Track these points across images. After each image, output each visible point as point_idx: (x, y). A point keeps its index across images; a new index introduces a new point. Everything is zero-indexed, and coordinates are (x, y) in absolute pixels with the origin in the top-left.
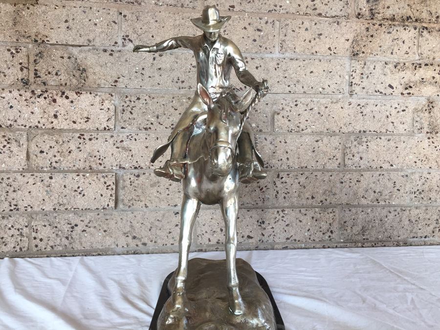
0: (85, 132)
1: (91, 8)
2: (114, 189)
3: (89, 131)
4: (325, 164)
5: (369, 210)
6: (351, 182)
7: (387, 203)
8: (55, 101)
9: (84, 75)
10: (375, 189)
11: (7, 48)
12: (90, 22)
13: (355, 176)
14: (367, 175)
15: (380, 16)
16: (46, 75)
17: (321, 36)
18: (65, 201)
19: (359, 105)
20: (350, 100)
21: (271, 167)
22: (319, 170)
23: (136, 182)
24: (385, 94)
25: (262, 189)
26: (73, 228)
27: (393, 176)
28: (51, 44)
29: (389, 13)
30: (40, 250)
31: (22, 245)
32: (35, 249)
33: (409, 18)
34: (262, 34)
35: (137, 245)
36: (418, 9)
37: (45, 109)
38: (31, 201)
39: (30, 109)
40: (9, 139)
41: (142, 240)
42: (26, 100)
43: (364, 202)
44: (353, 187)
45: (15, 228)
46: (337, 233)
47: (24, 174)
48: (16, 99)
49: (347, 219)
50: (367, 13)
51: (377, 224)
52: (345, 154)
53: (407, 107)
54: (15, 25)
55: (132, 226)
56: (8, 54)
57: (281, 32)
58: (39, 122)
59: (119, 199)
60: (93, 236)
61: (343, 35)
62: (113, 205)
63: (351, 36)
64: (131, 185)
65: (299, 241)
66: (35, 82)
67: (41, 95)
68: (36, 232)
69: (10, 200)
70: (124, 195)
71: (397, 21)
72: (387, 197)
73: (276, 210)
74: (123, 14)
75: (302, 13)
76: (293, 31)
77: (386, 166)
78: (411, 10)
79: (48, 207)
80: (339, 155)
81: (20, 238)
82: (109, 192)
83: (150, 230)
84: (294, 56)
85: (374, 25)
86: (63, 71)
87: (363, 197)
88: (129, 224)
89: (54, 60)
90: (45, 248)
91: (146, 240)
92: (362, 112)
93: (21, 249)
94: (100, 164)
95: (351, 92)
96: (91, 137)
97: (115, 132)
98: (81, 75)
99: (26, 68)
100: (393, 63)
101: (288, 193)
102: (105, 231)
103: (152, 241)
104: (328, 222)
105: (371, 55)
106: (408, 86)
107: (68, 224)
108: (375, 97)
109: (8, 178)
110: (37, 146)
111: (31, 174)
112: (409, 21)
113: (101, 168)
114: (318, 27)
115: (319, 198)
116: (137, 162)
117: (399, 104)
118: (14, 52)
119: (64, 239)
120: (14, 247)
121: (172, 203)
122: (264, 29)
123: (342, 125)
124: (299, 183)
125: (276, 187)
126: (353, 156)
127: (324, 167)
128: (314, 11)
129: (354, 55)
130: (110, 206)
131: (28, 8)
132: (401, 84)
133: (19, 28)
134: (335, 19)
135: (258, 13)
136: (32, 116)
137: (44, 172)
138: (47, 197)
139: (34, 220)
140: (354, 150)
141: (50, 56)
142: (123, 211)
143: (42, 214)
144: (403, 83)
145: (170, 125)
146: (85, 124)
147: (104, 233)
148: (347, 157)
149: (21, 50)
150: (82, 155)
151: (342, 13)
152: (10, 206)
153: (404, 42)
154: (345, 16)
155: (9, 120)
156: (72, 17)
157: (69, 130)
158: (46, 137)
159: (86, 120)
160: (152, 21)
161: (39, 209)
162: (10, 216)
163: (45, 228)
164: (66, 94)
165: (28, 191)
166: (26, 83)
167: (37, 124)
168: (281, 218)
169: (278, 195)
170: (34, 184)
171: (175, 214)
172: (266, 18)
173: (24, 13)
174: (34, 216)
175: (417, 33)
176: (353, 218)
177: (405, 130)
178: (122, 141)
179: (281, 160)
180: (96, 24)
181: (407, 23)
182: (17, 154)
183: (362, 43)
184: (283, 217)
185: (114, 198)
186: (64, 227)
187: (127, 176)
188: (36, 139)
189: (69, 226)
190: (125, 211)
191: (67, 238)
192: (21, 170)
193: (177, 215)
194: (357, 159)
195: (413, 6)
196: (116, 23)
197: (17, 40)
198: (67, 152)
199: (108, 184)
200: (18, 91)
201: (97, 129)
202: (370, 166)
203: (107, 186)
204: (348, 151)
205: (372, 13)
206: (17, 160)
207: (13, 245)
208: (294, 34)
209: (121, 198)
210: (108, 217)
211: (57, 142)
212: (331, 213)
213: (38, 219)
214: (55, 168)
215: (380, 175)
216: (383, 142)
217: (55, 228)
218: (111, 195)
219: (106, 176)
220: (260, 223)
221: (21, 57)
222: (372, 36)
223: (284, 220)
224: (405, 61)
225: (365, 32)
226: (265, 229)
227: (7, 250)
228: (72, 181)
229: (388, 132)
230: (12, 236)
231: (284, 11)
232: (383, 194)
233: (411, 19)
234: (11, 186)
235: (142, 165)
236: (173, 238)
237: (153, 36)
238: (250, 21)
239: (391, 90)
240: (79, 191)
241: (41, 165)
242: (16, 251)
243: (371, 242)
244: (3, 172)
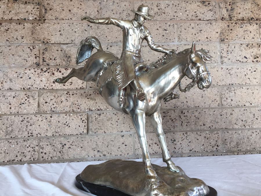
0: (70, 91)
1: (73, 23)
2: (87, 123)
3: (72, 90)
4: (210, 104)
5: (240, 132)
6: (227, 115)
7: (251, 127)
8: (53, 74)
9: (69, 59)
10: (242, 119)
11: (28, 46)
12: (72, 31)
13: (229, 111)
14: (236, 110)
15: (235, 19)
16: (49, 60)
17: (201, 31)
18: (59, 130)
19: (227, 69)
20: (222, 66)
21: (178, 107)
22: (207, 108)
23: (99, 118)
24: (243, 62)
25: (173, 120)
26: (63, 146)
27: (253, 110)
28: (52, 44)
29: (240, 17)
30: (45, 159)
31: (34, 157)
32: (42, 159)
33: (252, 19)
34: (167, 32)
35: (100, 156)
36: (257, 13)
37: (48, 78)
38: (40, 131)
39: (40, 79)
40: (28, 96)
41: (103, 153)
42: (38, 74)
43: (236, 127)
44: (228, 117)
45: (30, 147)
46: (221, 146)
47: (36, 115)
48: (32, 73)
49: (227, 138)
50: (227, 17)
51: (245, 141)
52: (221, 98)
53: (256, 69)
54: (32, 34)
55: (97, 145)
56: (29, 50)
57: (178, 30)
58: (45, 86)
59: (89, 129)
60: (75, 151)
61: (214, 30)
62: (86, 132)
63: (219, 30)
64: (96, 120)
65: (197, 152)
66: (43, 64)
67: (46, 71)
68: (43, 149)
69: (28, 130)
70: (92, 126)
71: (245, 21)
72: (250, 124)
73: (182, 133)
74: (90, 26)
75: (189, 19)
76: (185, 29)
77: (248, 104)
78: (253, 14)
79: (49, 134)
80: (218, 99)
81: (33, 153)
82: (84, 124)
83: (107, 147)
84: (186, 43)
85: (232, 23)
86: (58, 58)
87: (235, 124)
88: (95, 143)
89: (53, 52)
90: (48, 159)
91: (105, 153)
92: (230, 73)
93: (34, 159)
94: (79, 108)
95: (222, 62)
96: (73, 93)
97: (86, 90)
98: (68, 60)
99: (38, 57)
100: (245, 44)
101: (189, 122)
102: (81, 147)
103: (108, 153)
104: (215, 140)
105: (232, 40)
106: (256, 57)
107: (61, 144)
108: (237, 64)
109: (28, 118)
110: (44, 99)
111: (40, 115)
112: (253, 20)
113: (79, 110)
114: (199, 26)
115: (208, 125)
116: (99, 106)
117: (251, 68)
118: (32, 48)
119: (58, 153)
120: (30, 158)
121: (120, 130)
122: (168, 29)
123: (218, 81)
124: (195, 116)
125: (181, 119)
126: (227, 99)
127: (209, 106)
128: (196, 18)
129: (222, 41)
130: (84, 132)
131: (40, 25)
132: (252, 56)
133: (34, 36)
134: (209, 22)
135: (165, 21)
136: (41, 82)
137: (48, 114)
138: (49, 128)
139: (41, 142)
140: (227, 96)
141: (51, 50)
142: (91, 135)
143: (46, 138)
144: (253, 55)
146: (70, 86)
147: (81, 149)
148: (223, 100)
149: (35, 47)
150: (68, 104)
151: (213, 18)
152: (29, 134)
153: (251, 32)
154: (215, 19)
155: (29, 85)
156: (63, 29)
157: (61, 90)
158: (49, 94)
159: (71, 84)
160: (106, 28)
161: (45, 135)
162: (28, 140)
163: (48, 146)
164: (59, 70)
165: (38, 125)
166: (38, 65)
167: (44, 87)
168: (185, 138)
169: (183, 124)
170: (42, 121)
171: (122, 137)
172: (169, 23)
173: (37, 28)
174: (41, 139)
175: (258, 27)
176: (230, 137)
177: (257, 82)
178: (90, 95)
179: (183, 102)
180: (76, 32)
181: (251, 22)
182: (33, 104)
183: (226, 34)
184: (187, 137)
185: (86, 128)
186: (58, 145)
187: (94, 115)
188: (43, 95)
189: (61, 145)
190: (93, 135)
191: (60, 152)
192: (35, 113)
193: (123, 137)
194: (229, 100)
195: (254, 12)
196: (86, 31)
197: (34, 42)
198: (60, 102)
199: (83, 120)
200: (34, 69)
201: (77, 88)
202: (238, 105)
203: (83, 121)
204: (223, 96)
205: (230, 17)
206: (33, 107)
207: (29, 157)
208: (186, 31)
209: (90, 128)
210: (83, 139)
211: (55, 97)
212: (216, 134)
213: (43, 141)
214: (53, 111)
215: (244, 110)
216: (244, 89)
217: (53, 146)
218: (85, 126)
219: (82, 115)
220: (173, 141)
221: (36, 51)
222: (231, 30)
223: (188, 139)
224: (252, 43)
225: (227, 28)
226: (176, 144)
227: (26, 160)
228: (63, 118)
229: (247, 84)
230: (29, 151)
231: (179, 19)
232: (248, 122)
233: (254, 19)
234: (29, 122)
235: (102, 108)
236: (121, 151)
237: (106, 37)
238: (160, 25)
239: (246, 60)
240: (67, 124)
241: (46, 110)
242: (31, 160)
243: (243, 152)
244: (25, 114)
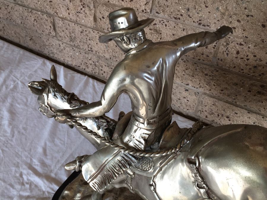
18: (116, 55)
30: (104, 77)
31: (95, 71)
38: (98, 49)
40: (84, 4)
45: (92, 60)
68: (102, 67)
69: (88, 44)
79: (107, 56)
81: (94, 67)
109: (86, 31)
110: (100, 12)
111: (97, 32)
120: (92, 71)
121: (185, 82)
138: (106, 50)
139: (100, 60)
143: (104, 58)
145: (198, 21)
152: (88, 48)
158: (105, 8)
161: (103, 55)
162: (89, 53)
163: (106, 67)
174: (101, 58)
178: (155, 24)
182: (89, 16)
188: (99, 7)
192: (92, 27)
193: (186, 92)
201: (138, 9)
206: (90, 20)
207: (91, 69)
213: (102, 60)
217: (111, 69)
230: (91, 64)
234: (87, 36)
236: (181, 103)
241: (103, 27)
244: (83, 25)
